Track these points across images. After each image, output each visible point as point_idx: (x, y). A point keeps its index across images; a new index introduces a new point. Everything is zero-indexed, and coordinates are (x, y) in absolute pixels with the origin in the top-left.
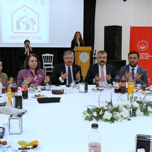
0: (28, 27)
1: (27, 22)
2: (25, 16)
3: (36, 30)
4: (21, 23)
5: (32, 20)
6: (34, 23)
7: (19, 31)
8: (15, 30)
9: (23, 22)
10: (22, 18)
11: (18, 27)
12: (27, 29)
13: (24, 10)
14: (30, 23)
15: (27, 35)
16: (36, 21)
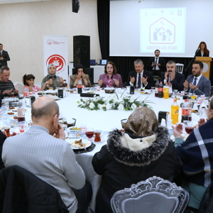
0: (164, 38)
1: (164, 33)
2: (162, 28)
3: (172, 41)
4: (158, 34)
5: (168, 31)
6: (171, 34)
7: (156, 42)
8: (152, 41)
9: (160, 34)
10: (159, 30)
11: (155, 38)
12: (164, 40)
13: (162, 22)
14: (166, 34)
15: (163, 45)
16: (173, 32)
